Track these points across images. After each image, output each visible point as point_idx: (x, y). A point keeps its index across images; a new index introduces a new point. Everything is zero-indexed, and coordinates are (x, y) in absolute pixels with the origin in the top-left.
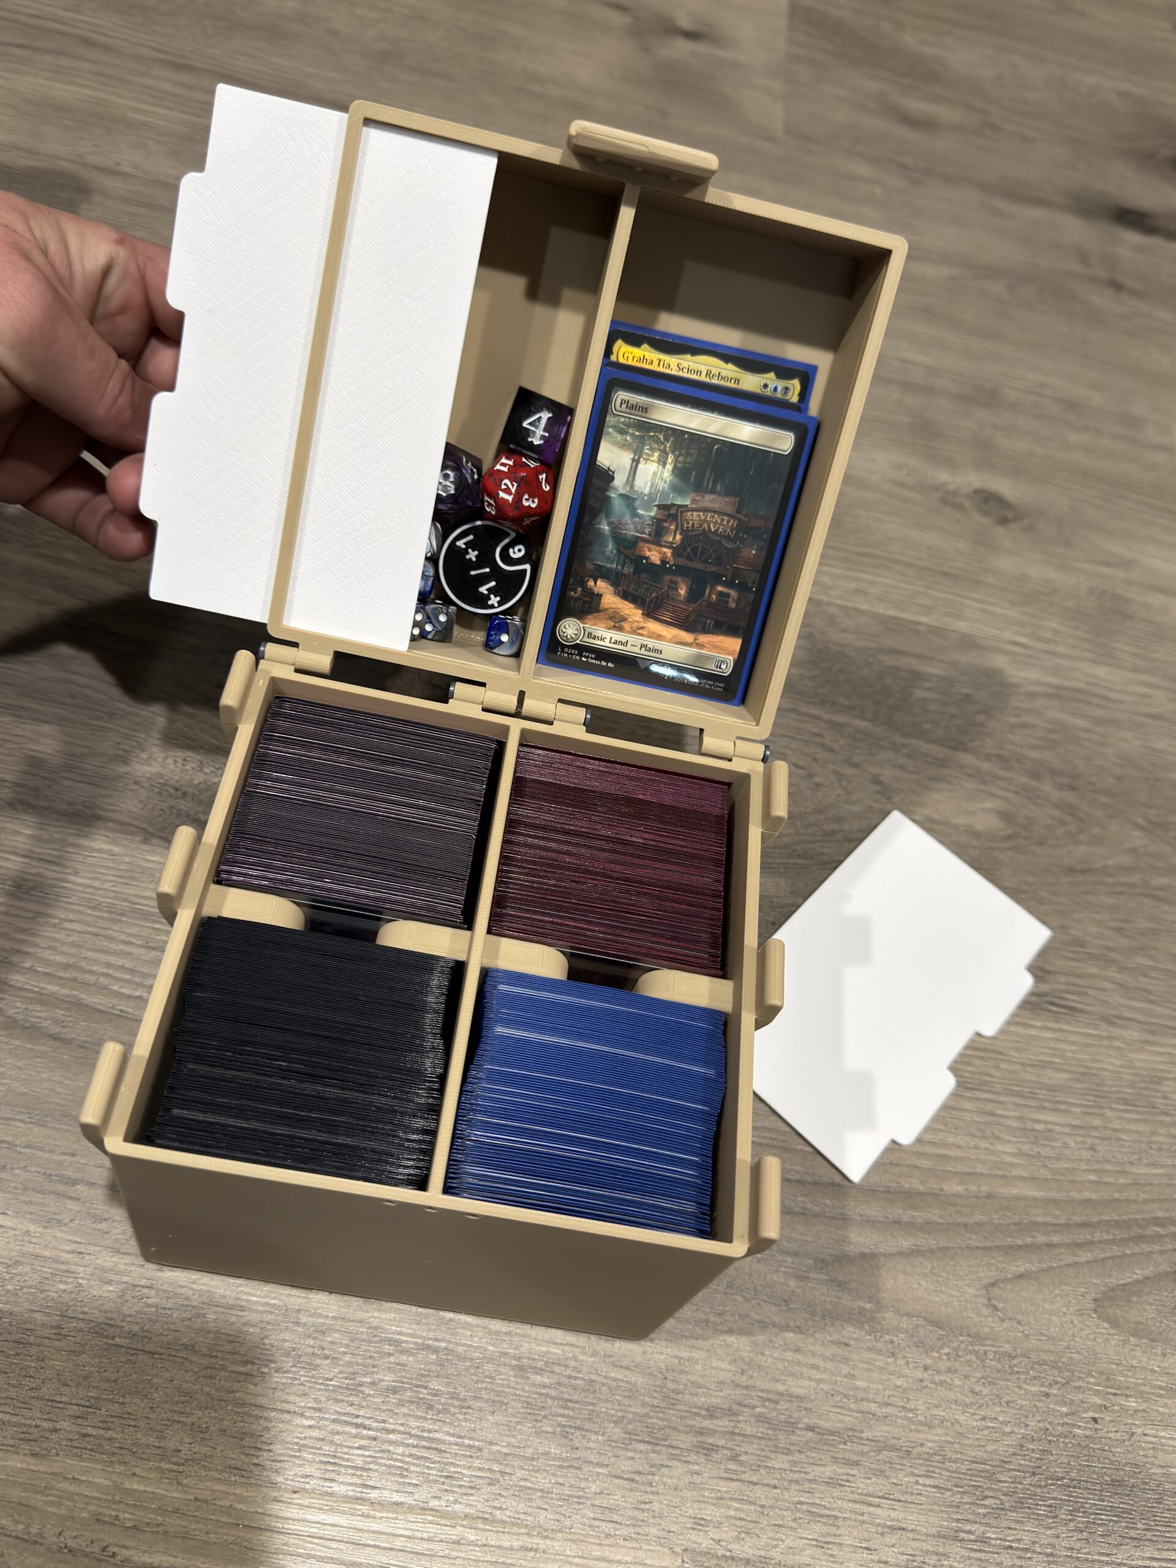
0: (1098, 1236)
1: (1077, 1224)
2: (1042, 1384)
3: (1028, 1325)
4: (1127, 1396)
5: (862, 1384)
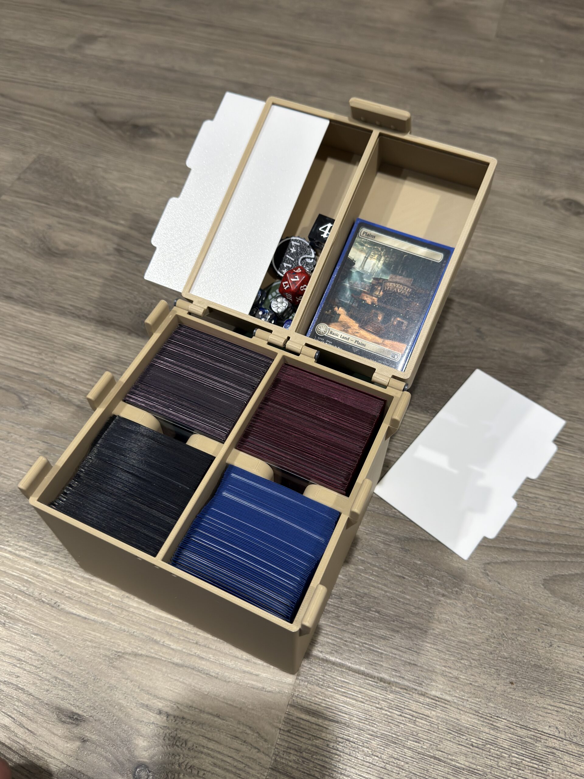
0: (553, 550)
1: (542, 543)
2: (505, 614)
3: (504, 585)
4: (552, 627)
5: (408, 597)
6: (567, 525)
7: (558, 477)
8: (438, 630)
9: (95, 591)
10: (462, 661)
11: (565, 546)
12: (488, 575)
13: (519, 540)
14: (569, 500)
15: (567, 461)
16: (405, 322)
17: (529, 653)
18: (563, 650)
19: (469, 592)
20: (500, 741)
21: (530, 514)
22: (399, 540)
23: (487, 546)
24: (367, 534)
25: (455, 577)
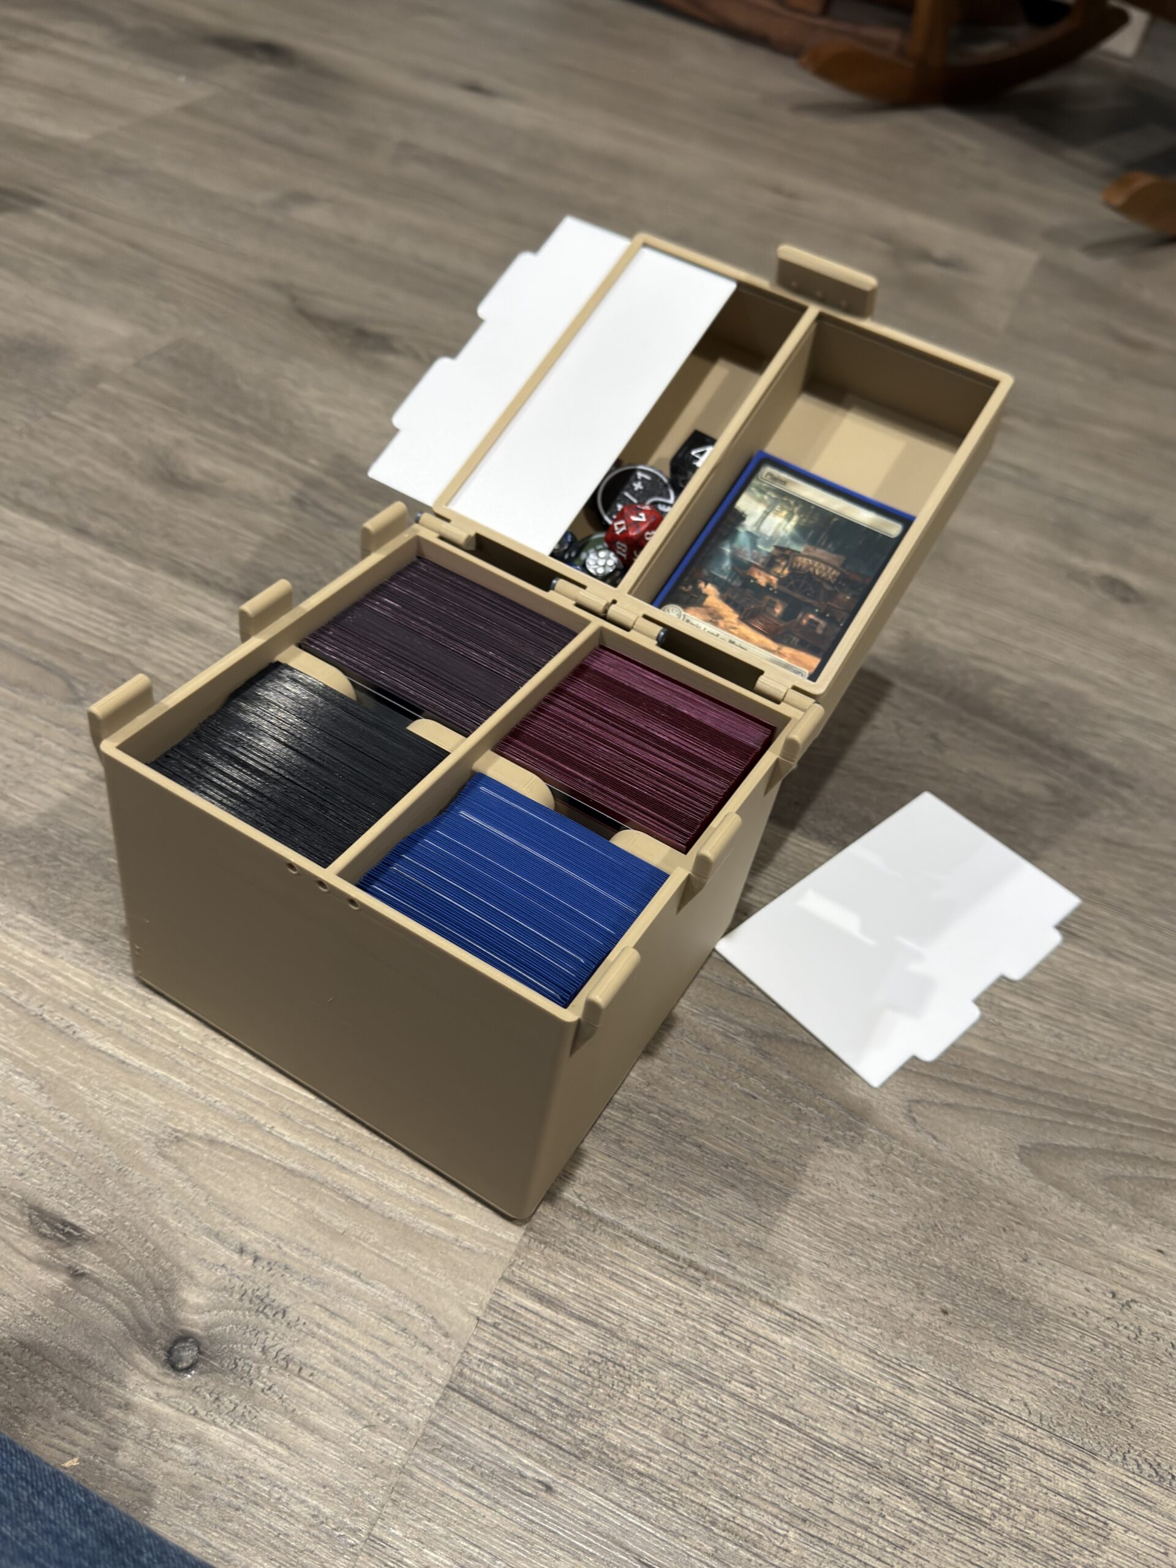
0: (1042, 1100)
1: (1022, 1086)
2: (942, 1191)
3: (944, 1143)
4: (1030, 1228)
5: (759, 1130)
6: (1071, 1065)
7: (1060, 985)
8: (810, 1196)
9: (153, 1019)
10: (853, 1259)
11: (1065, 1099)
12: (914, 1120)
13: (977, 1072)
14: (1078, 1026)
15: (1079, 963)
16: (822, 623)
17: (983, 1265)
18: (1047, 1270)
19: (875, 1144)
20: (914, 1410)
21: (1003, 1034)
22: (751, 1033)
23: (917, 1073)
24: (694, 1014)
25: (851, 1112)
